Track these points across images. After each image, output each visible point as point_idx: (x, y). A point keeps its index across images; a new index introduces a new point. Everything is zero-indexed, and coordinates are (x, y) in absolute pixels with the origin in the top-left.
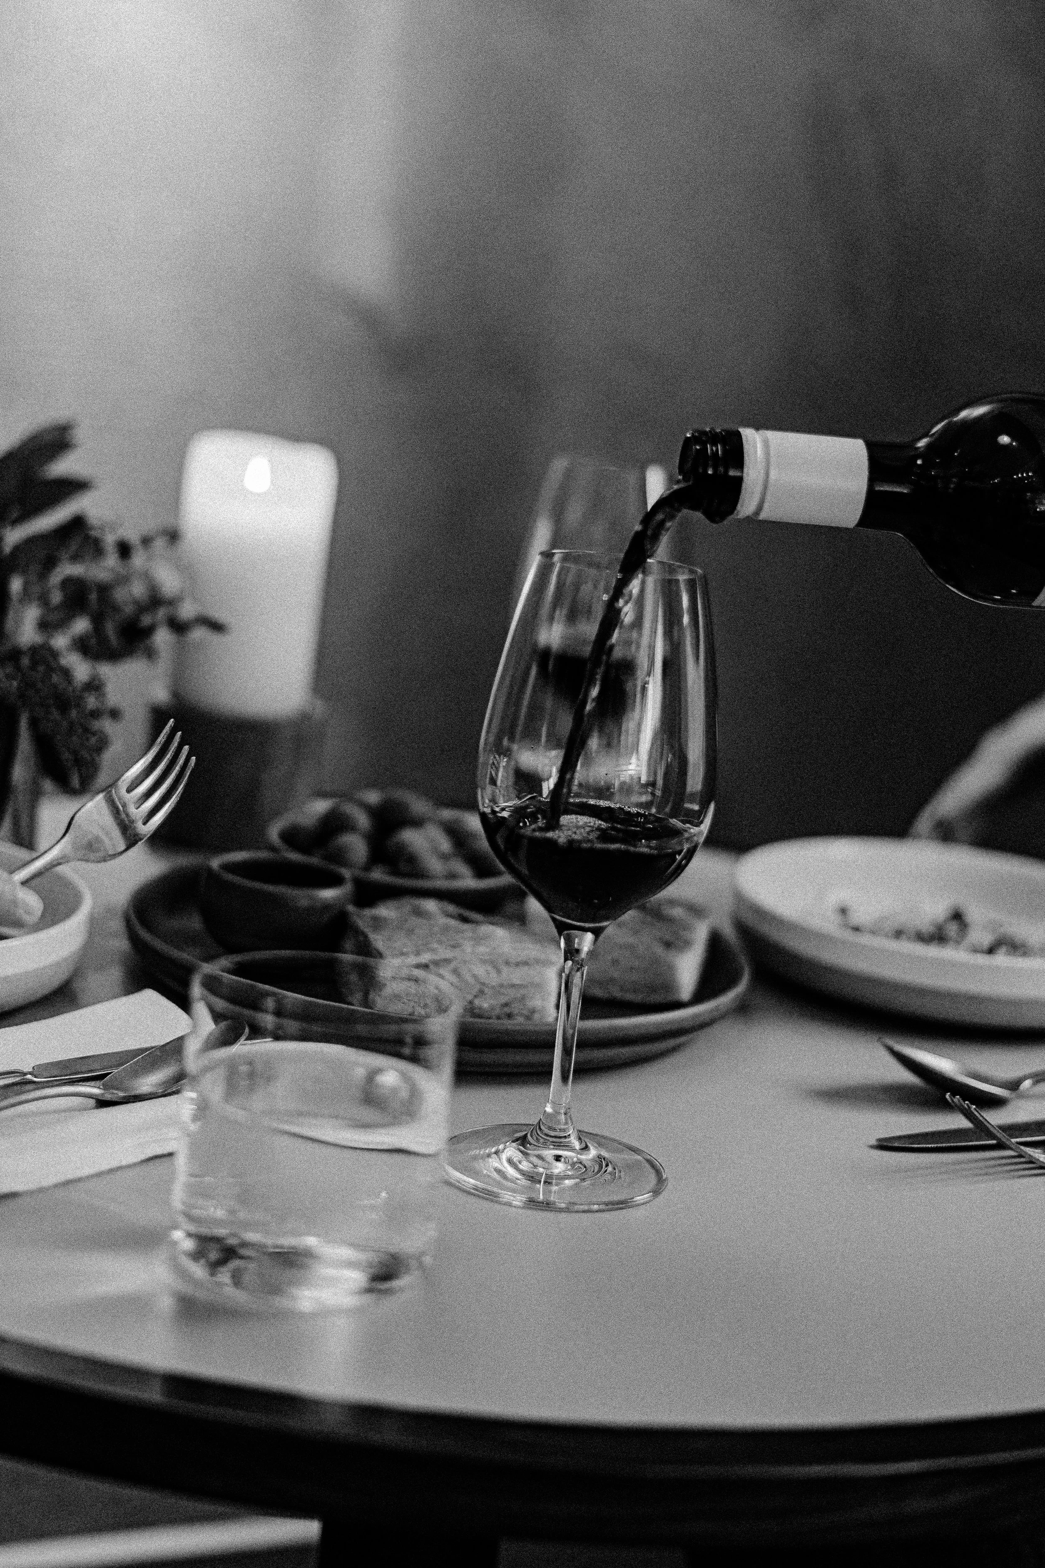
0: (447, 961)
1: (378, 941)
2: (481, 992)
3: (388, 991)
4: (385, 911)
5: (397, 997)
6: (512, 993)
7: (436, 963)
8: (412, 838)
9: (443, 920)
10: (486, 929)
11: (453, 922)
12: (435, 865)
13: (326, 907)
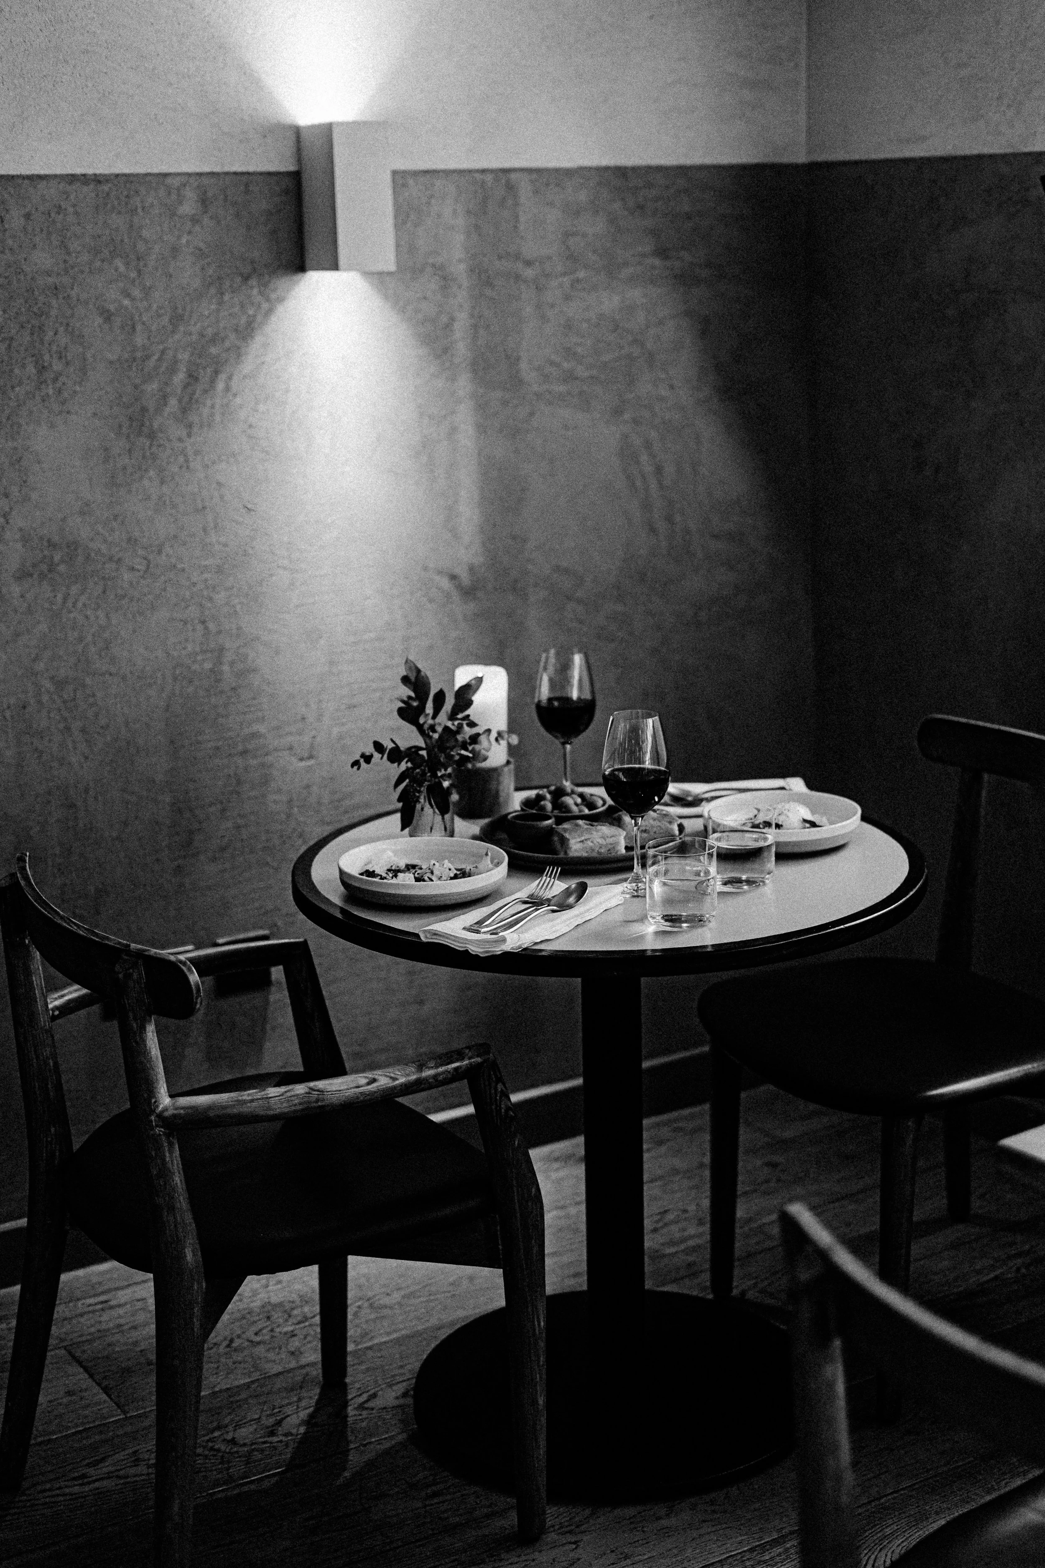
0: (589, 839)
1: (567, 835)
2: (601, 847)
3: (573, 850)
4: (566, 826)
5: (576, 850)
6: (610, 847)
7: (586, 840)
8: (569, 800)
9: (586, 827)
10: (599, 827)
11: (589, 827)
12: (575, 809)
13: (547, 826)
